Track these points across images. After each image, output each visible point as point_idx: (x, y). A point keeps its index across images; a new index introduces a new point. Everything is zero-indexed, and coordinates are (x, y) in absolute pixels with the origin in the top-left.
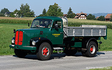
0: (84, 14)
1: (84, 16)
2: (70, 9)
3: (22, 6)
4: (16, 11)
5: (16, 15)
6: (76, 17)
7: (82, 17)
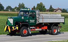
0: (60, 9)
1: (60, 10)
2: (51, 6)
3: (20, 4)
4: (16, 7)
5: (16, 10)
6: (55, 11)
7: (59, 11)
